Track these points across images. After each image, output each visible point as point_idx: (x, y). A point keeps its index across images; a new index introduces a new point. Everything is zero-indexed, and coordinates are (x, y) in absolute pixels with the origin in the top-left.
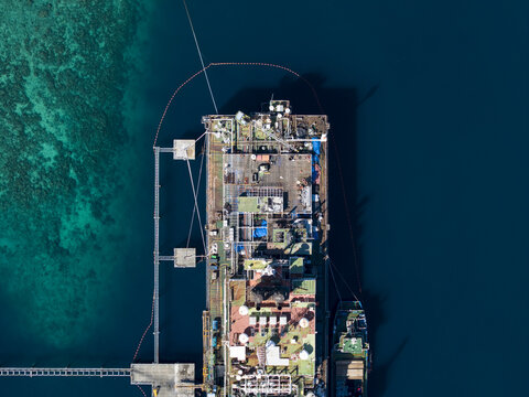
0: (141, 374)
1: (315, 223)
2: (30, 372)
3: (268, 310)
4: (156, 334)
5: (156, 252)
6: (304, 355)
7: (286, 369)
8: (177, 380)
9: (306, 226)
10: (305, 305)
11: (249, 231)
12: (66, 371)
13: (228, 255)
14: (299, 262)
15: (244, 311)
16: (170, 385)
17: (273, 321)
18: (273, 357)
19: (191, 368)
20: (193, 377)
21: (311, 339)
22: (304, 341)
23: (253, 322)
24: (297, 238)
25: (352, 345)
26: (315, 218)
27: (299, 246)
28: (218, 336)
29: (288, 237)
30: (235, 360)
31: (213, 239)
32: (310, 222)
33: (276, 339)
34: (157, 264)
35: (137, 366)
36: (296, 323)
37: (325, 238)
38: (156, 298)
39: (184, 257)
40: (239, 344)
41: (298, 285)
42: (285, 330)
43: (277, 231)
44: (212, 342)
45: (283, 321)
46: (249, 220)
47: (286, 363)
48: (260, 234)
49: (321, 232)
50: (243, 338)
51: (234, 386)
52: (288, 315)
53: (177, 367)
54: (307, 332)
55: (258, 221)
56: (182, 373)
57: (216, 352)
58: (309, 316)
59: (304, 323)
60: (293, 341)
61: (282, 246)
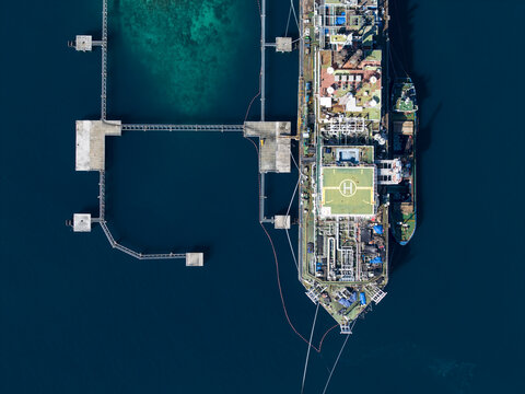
0: (251, 129)
1: (380, 14)
2: (170, 128)
3: (347, 71)
4: (263, 100)
5: (263, 40)
6: (373, 103)
7: (360, 115)
8: (277, 134)
9: (373, 14)
10: (374, 68)
11: (333, 18)
12: (197, 127)
13: (317, 36)
14: (370, 38)
15: (330, 70)
16: (273, 137)
17: (351, 79)
18: (351, 105)
19: (288, 125)
20: (289, 132)
21: (378, 93)
22: (373, 94)
23: (337, 79)
24: (368, 23)
25: (406, 105)
26: (380, 11)
27: (369, 28)
28: (310, 95)
29: (361, 21)
30: (324, 108)
31: (306, 25)
32: (376, 12)
33: (353, 92)
34: (263, 50)
35: (249, 123)
36: (368, 81)
37: (387, 26)
38: (263, 73)
39: (283, 44)
40: (327, 95)
41: (369, 54)
42: (360, 86)
43: (353, 17)
44: (306, 99)
45: (358, 79)
46: (332, 11)
47: (360, 109)
48: (341, 22)
49: (383, 22)
50: (330, 90)
51: (322, 129)
52: (362, 75)
53: (278, 124)
54: (375, 87)
55: (339, 12)
56: (282, 128)
57: (308, 106)
58: (377, 75)
59: (373, 80)
60: (365, 94)
61: (357, 28)
